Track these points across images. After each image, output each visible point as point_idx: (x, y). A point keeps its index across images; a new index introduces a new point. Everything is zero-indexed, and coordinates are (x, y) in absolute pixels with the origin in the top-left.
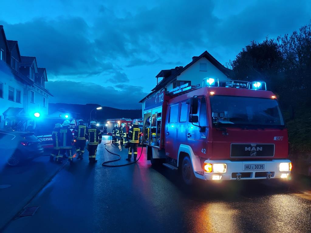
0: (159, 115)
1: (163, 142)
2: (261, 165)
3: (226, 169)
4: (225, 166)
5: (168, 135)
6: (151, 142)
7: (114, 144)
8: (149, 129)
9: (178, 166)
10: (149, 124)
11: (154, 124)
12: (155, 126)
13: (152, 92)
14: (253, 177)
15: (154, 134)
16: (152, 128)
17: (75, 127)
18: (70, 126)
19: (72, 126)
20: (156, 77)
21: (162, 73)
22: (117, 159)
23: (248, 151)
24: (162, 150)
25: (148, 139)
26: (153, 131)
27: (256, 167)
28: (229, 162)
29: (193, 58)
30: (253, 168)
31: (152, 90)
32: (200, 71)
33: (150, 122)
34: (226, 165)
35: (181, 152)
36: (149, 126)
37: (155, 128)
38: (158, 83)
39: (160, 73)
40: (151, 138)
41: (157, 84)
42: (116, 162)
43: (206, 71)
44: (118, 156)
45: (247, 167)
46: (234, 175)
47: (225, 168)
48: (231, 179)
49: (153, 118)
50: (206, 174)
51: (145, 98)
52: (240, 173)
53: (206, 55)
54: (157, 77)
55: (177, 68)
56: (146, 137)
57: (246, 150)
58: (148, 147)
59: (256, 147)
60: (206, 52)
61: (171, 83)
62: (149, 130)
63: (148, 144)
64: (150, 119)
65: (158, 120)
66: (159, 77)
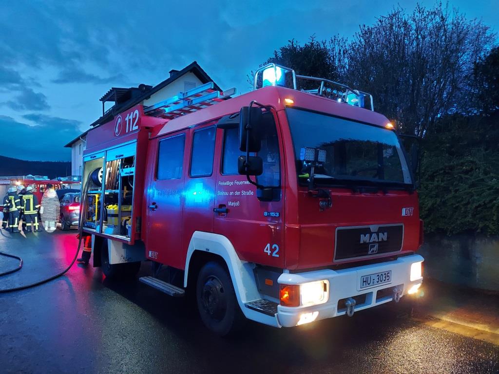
0: (127, 162)
1: (140, 227)
2: (386, 273)
3: (327, 294)
4: (325, 285)
5: (153, 209)
6: (104, 227)
7: (7, 229)
8: (97, 196)
9: (185, 286)
10: (98, 184)
11: (112, 185)
12: (115, 188)
13: (92, 127)
14: (374, 303)
15: (112, 208)
16: (107, 193)
20: (100, 100)
21: (113, 93)
22: (13, 268)
23: (365, 243)
24: (137, 246)
25: (95, 218)
26: (111, 199)
27: (378, 279)
28: (332, 274)
29: (170, 72)
30: (373, 282)
31: (93, 124)
33: (100, 179)
34: (326, 282)
35: (197, 253)
36: (97, 190)
37: (117, 194)
38: (105, 111)
39: (109, 93)
40: (105, 216)
41: (104, 114)
42: (9, 278)
44: (14, 259)
45: (366, 281)
46: (342, 305)
47: (325, 290)
48: (336, 314)
49: (108, 170)
50: (282, 311)
51: (78, 139)
52: (353, 298)
53: (195, 70)
54: (104, 99)
55: (142, 86)
56: (90, 215)
57: (362, 242)
58: (96, 236)
59: (377, 233)
60: (195, 63)
62: (98, 198)
63: (97, 230)
64: (100, 174)
65: (123, 174)
66: (107, 101)
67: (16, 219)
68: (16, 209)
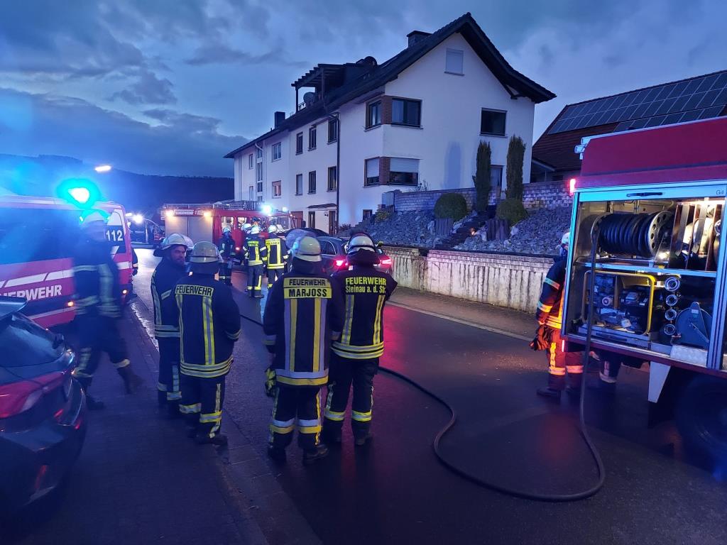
17: (123, 237)
18: (108, 233)
19: (113, 233)
20: (290, 86)
21: (317, 73)
29: (409, 36)
32: (445, 72)
43: (463, 75)
53: (465, 28)
54: (297, 85)
60: (468, 15)
61: (360, 103)
66: (304, 86)
67: (260, 277)
68: (261, 262)
